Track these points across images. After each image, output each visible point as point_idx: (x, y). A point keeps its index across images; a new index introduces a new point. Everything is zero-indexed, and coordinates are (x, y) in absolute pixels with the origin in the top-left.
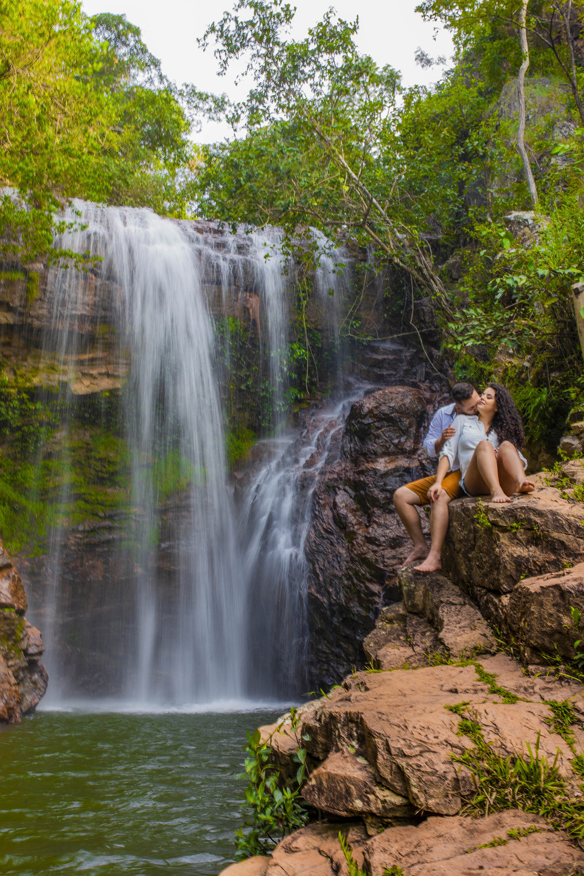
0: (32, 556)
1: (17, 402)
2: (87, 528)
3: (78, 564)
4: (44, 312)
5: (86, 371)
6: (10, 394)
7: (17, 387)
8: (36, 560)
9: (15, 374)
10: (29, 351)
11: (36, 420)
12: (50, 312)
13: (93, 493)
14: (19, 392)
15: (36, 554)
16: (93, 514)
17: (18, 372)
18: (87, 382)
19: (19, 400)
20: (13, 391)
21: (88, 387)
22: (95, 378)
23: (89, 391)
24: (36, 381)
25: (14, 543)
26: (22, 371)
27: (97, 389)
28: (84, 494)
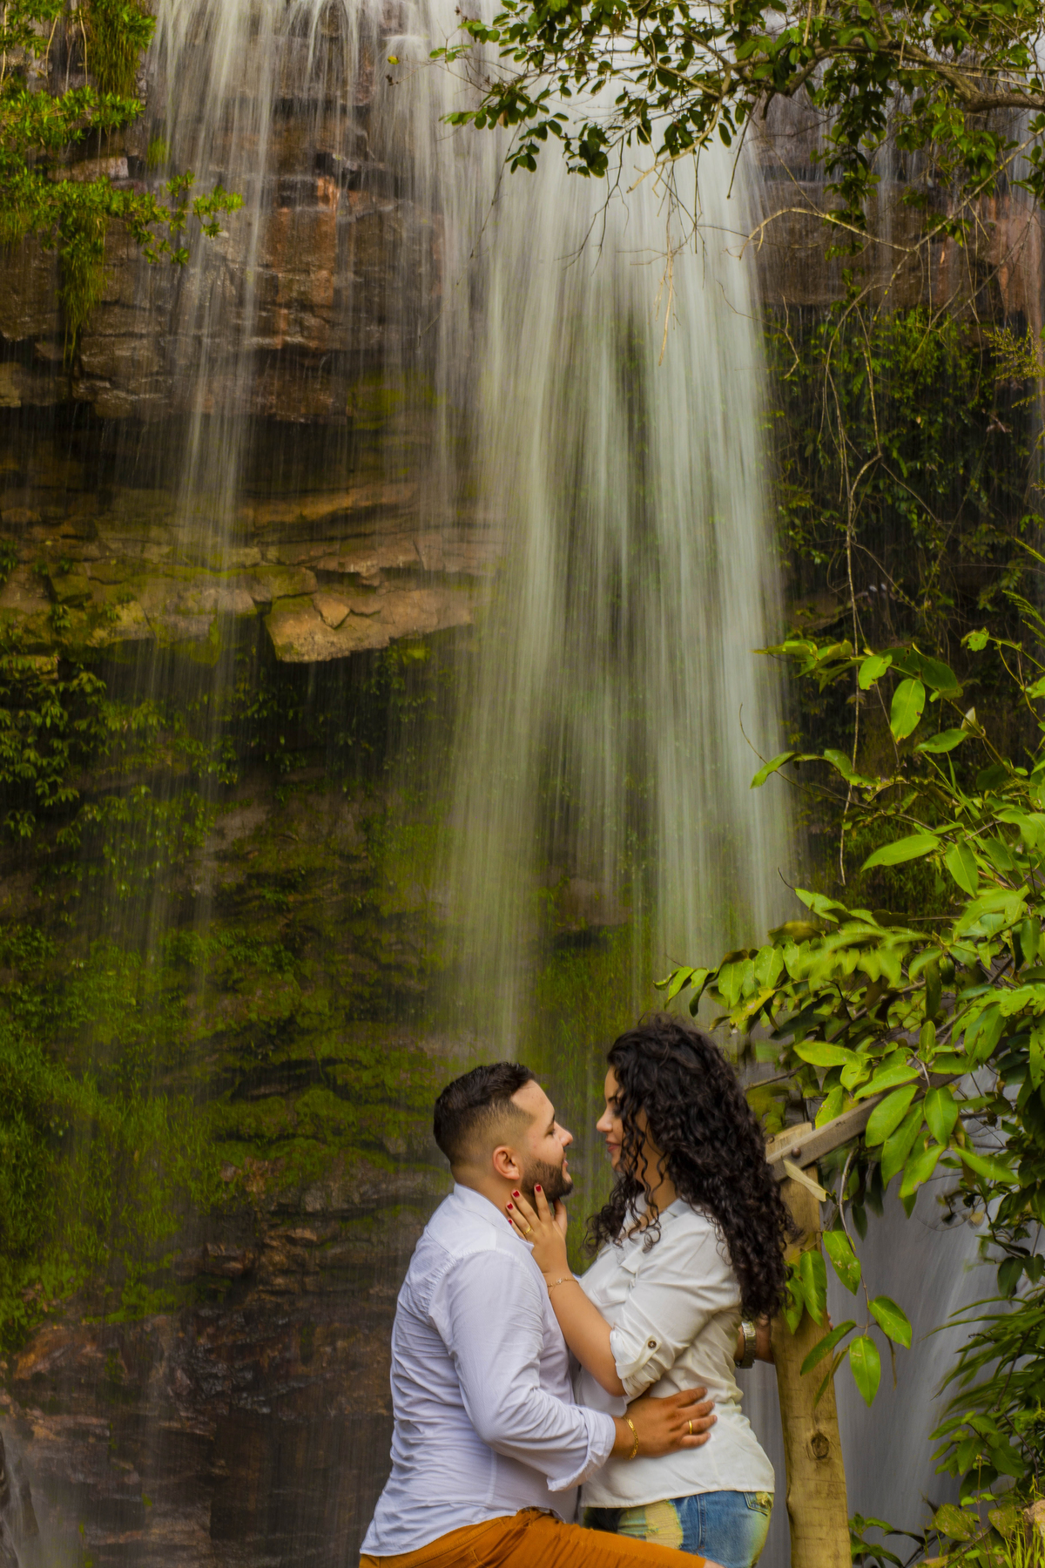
0: (116, 1317)
1: (56, 710)
2: (338, 1203)
3: (294, 1351)
4: (142, 350)
5: (332, 565)
6: (30, 677)
7: (57, 645)
8: (131, 1336)
9: (51, 597)
10: (106, 499)
11: (139, 770)
12: (162, 352)
13: (365, 1057)
14: (67, 669)
15: (134, 1309)
16: (366, 1145)
17: (60, 587)
18: (335, 610)
19: (66, 698)
20: (45, 663)
21: (338, 627)
22: (368, 589)
23: (344, 644)
24: (129, 617)
25: (49, 1267)
26: (79, 582)
27: (373, 635)
28: (330, 1061)
